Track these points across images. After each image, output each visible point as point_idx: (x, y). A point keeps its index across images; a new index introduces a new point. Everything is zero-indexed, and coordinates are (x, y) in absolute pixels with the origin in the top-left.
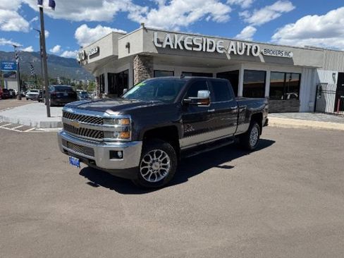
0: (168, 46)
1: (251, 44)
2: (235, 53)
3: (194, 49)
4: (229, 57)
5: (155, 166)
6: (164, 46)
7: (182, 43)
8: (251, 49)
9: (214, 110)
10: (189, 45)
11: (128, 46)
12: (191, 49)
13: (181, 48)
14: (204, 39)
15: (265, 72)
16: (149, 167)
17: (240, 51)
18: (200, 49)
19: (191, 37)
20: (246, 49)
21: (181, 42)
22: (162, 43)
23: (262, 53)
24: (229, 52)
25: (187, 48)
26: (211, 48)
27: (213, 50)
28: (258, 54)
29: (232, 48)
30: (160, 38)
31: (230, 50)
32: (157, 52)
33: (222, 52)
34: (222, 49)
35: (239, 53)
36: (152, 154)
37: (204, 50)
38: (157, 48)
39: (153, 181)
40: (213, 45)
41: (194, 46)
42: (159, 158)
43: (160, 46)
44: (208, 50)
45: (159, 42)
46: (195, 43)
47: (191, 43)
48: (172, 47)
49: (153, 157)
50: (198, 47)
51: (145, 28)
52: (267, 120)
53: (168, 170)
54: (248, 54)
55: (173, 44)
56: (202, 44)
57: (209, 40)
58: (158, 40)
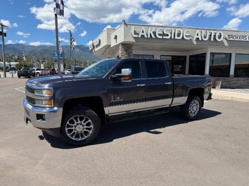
0: (143, 36)
1: (215, 32)
2: (200, 39)
3: (164, 37)
4: (195, 43)
5: (79, 128)
6: (140, 36)
7: (155, 33)
8: (215, 36)
9: (144, 85)
10: (159, 35)
11: (116, 38)
12: (161, 37)
13: (153, 37)
14: (173, 29)
15: (231, 54)
16: (73, 128)
17: (205, 38)
18: (169, 37)
19: (162, 28)
20: (210, 36)
21: (153, 32)
22: (138, 34)
23: (226, 39)
24: (195, 39)
25: (158, 36)
26: (178, 36)
27: (181, 37)
28: (222, 39)
29: (198, 35)
30: (136, 30)
31: (196, 36)
32: (134, 41)
33: (188, 39)
34: (189, 36)
35: (204, 39)
36: (76, 118)
37: (173, 37)
38: (134, 37)
39: (77, 139)
40: (180, 34)
41: (164, 35)
42: (82, 122)
43: (136, 36)
44: (176, 38)
45: (135, 33)
46: (165, 33)
47: (162, 33)
48: (146, 37)
49: (77, 121)
50: (168, 35)
51: (125, 24)
52: (210, 94)
53: (91, 132)
54: (212, 39)
55: (147, 34)
56: (171, 33)
57: (177, 30)
58: (135, 31)
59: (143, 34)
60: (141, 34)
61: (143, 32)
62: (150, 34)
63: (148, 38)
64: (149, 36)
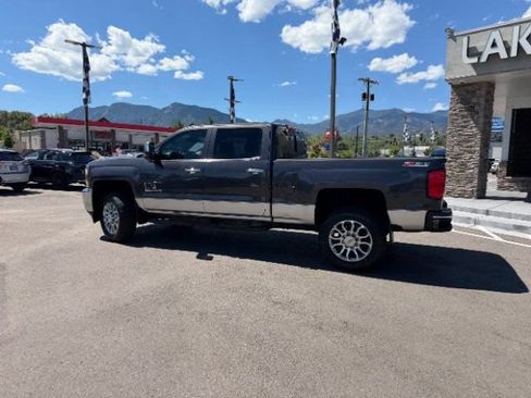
0: (494, 56)
6: (484, 59)
13: (529, 52)
21: (528, 38)
22: (479, 55)
30: (474, 45)
32: (475, 74)
43: (475, 60)
45: (473, 54)
55: (508, 50)
58: (468, 49)
59: (494, 51)
60: (489, 51)
61: (494, 45)
62: (520, 47)
63: (510, 58)
64: (514, 53)
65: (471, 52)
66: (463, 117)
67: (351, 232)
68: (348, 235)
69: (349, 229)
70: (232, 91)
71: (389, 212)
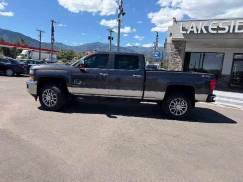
0: (192, 32)
3: (219, 32)
6: (188, 32)
7: (207, 28)
9: (106, 74)
10: (213, 29)
12: (215, 32)
13: (205, 32)
14: (233, 21)
16: (46, 97)
18: (226, 31)
19: (217, 22)
21: (205, 27)
22: (187, 30)
25: (211, 31)
26: (240, 29)
30: (185, 26)
32: (184, 38)
36: (48, 91)
37: (231, 31)
38: (183, 34)
39: (48, 105)
41: (219, 29)
42: (51, 94)
43: (185, 32)
44: (236, 31)
46: (221, 26)
47: (216, 27)
48: (196, 32)
50: (224, 29)
51: (175, 21)
53: (55, 102)
55: (197, 30)
56: (229, 27)
57: (238, 21)
59: (192, 30)
60: (190, 29)
61: (192, 27)
62: (202, 30)
63: (198, 34)
64: (199, 32)
65: (184, 29)
66: (176, 54)
67: (179, 103)
68: (178, 104)
69: (178, 102)
70: (53, 28)
71: (196, 95)
